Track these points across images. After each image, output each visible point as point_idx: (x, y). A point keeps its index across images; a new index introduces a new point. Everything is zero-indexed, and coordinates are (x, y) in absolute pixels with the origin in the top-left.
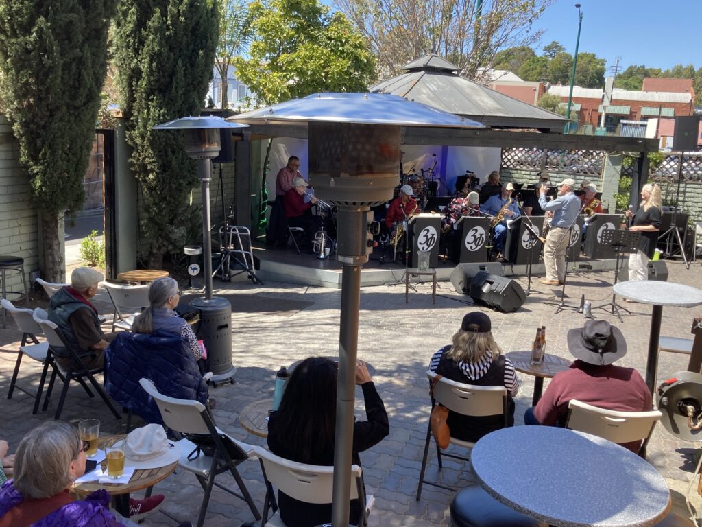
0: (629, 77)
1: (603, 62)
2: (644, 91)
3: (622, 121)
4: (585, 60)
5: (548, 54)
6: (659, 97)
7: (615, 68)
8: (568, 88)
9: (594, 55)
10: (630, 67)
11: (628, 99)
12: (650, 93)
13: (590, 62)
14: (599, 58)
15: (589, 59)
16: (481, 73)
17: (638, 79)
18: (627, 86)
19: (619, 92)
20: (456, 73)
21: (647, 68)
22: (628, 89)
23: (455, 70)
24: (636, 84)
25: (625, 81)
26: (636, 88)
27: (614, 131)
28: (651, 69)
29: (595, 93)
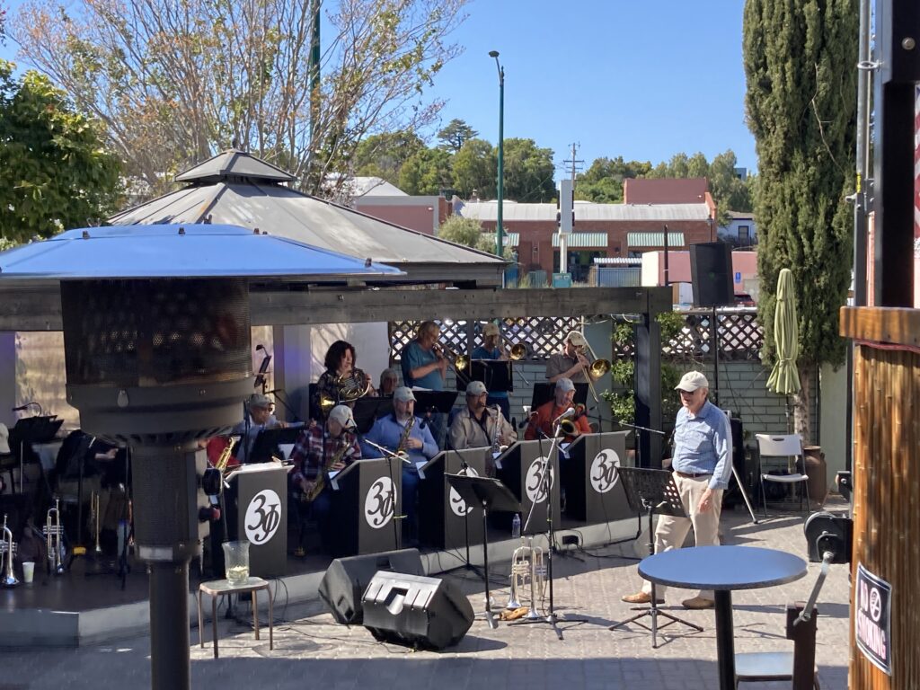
0: (598, 180)
1: (549, 154)
2: (628, 202)
3: (597, 260)
4: (518, 151)
5: (447, 143)
6: (655, 211)
7: (571, 164)
8: (494, 204)
9: (532, 142)
10: (597, 162)
11: (603, 218)
12: (638, 207)
13: (526, 155)
14: (540, 148)
15: (523, 149)
16: (334, 183)
17: (614, 182)
18: (596, 196)
19: (584, 207)
20: (285, 184)
21: (626, 161)
22: (599, 202)
23: (282, 180)
24: (613, 192)
25: (591, 188)
26: (613, 198)
27: (585, 280)
28: (633, 163)
29: (542, 211)
